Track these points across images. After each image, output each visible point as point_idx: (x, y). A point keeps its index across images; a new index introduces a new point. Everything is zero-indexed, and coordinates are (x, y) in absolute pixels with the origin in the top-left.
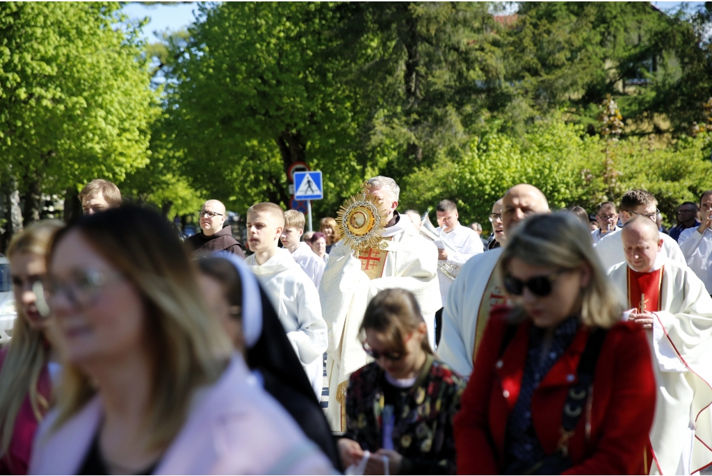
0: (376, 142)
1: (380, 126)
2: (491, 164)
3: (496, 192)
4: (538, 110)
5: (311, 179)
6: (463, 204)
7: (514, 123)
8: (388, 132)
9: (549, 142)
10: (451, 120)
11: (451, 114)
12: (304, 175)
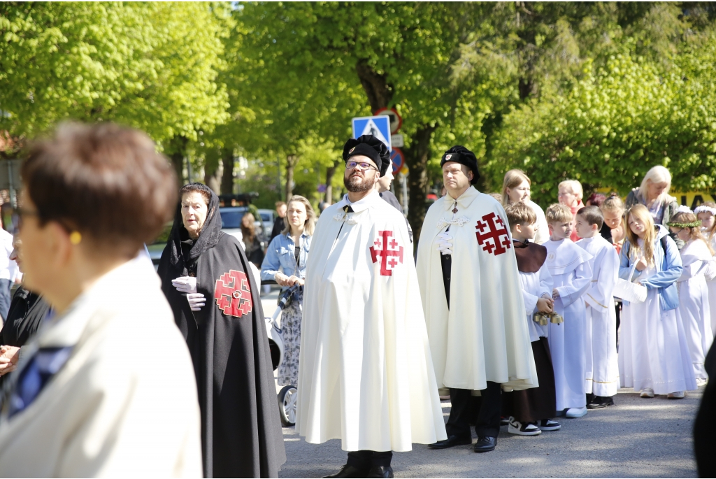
0: (460, 74)
1: (469, 52)
2: (609, 94)
3: (618, 133)
4: (689, 21)
5: (374, 126)
6: (571, 151)
7: (654, 40)
8: (476, 61)
9: (705, 64)
10: (562, 38)
11: (562, 31)
12: (366, 121)
